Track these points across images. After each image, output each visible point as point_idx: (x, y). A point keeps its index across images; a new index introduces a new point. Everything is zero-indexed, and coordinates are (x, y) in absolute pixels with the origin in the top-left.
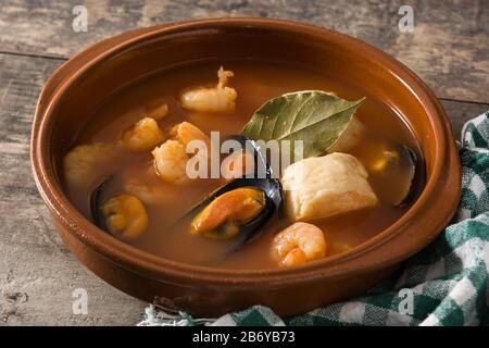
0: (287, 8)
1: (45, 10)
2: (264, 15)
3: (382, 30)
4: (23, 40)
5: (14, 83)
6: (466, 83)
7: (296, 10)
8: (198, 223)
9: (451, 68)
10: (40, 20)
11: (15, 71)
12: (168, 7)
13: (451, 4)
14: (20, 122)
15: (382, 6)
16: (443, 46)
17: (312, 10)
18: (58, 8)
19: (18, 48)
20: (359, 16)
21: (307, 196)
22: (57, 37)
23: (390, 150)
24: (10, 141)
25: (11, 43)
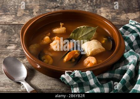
0: (69, 7)
1: (9, 13)
2: (64, 9)
3: (93, 10)
4: (6, 21)
5: (7, 32)
6: (116, 21)
7: (71, 7)
8: (65, 59)
9: (112, 17)
10: (8, 16)
11: (6, 29)
12: (39, 9)
13: (108, 2)
14: (11, 41)
15: (92, 4)
16: (109, 12)
17: (75, 7)
18: (12, 12)
19: (5, 23)
20: (87, 7)
21: (90, 51)
22: (14, 19)
23: (104, 38)
24: (10, 46)
25: (3, 22)
